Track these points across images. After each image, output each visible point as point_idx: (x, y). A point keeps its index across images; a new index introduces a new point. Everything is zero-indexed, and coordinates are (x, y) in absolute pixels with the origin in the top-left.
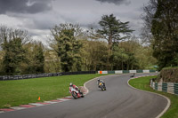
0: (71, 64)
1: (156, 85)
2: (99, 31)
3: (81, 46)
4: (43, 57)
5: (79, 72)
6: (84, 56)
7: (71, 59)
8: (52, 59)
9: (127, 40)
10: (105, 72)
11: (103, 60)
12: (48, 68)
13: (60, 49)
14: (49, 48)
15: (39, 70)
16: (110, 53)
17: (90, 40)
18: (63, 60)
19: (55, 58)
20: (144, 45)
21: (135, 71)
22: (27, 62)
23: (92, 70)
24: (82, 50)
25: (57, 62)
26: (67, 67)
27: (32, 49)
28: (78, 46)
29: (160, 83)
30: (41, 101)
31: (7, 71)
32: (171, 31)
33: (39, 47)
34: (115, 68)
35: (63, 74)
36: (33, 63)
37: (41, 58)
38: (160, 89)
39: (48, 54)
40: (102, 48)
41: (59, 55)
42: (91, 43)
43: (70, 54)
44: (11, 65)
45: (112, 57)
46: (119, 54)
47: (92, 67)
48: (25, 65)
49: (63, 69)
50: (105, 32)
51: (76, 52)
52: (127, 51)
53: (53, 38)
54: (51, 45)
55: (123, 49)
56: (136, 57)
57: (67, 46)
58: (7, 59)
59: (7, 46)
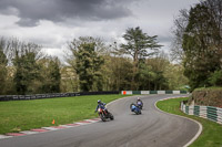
0: (91, 83)
1: (187, 109)
2: (123, 46)
3: (103, 62)
4: (59, 74)
5: (100, 92)
6: (106, 74)
7: (91, 76)
8: (70, 77)
9: (154, 56)
10: (129, 93)
11: (126, 79)
12: (65, 87)
13: (79, 66)
14: (66, 64)
15: (53, 89)
16: (135, 70)
17: (113, 55)
18: (82, 78)
19: (73, 75)
21: (163, 92)
22: (41, 79)
23: (115, 91)
24: (103, 67)
25: (75, 80)
26: (87, 87)
27: (46, 65)
28: (100, 62)
29: (192, 106)
30: (56, 125)
31: (18, 90)
32: (204, 47)
33: (55, 64)
34: (141, 88)
35: (81, 94)
36: (48, 81)
37: (56, 75)
38: (191, 113)
39: (64, 71)
40: (127, 65)
41: (78, 72)
42: (114, 60)
43: (90, 72)
44: (22, 82)
45: (138, 75)
46: (145, 72)
47: (114, 86)
48: (37, 83)
49: (81, 88)
50: (131, 47)
51: (96, 69)
52: (154, 69)
53: (71, 53)
54: (69, 61)
55: (150, 67)
56: (165, 76)
57: (87, 62)
58: (18, 77)
59: (18, 62)
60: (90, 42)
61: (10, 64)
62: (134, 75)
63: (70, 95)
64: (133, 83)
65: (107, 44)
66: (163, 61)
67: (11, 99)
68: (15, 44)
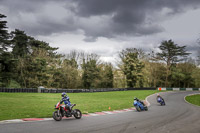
0: (135, 82)
2: (159, 54)
3: (143, 66)
4: (112, 75)
5: (142, 88)
6: (147, 74)
7: (135, 77)
8: (120, 77)
9: (184, 62)
10: (164, 89)
11: (162, 79)
12: (116, 84)
13: (126, 69)
14: (117, 68)
15: (108, 85)
16: (168, 72)
17: (151, 61)
18: (128, 78)
19: (122, 75)
21: (191, 89)
22: (100, 78)
23: (153, 87)
24: (144, 70)
25: (123, 79)
26: (132, 84)
27: (103, 69)
28: (141, 66)
30: (111, 110)
31: (85, 86)
33: (109, 67)
34: (173, 86)
35: (128, 89)
36: (105, 80)
37: (110, 76)
39: (116, 72)
40: (162, 68)
41: (125, 74)
42: (152, 64)
43: (134, 73)
44: (88, 80)
45: (171, 76)
46: (177, 73)
47: (152, 84)
48: (98, 81)
49: (128, 85)
50: (165, 55)
51: (139, 71)
52: (184, 71)
53: (120, 60)
54: (119, 66)
55: (180, 70)
56: (192, 77)
57: (132, 66)
58: (85, 76)
59: (85, 66)
60: (134, 52)
61: (80, 68)
62: (167, 76)
63: (120, 90)
64: (167, 82)
65: (147, 53)
66: (190, 65)
67: (81, 91)
68: (83, 54)
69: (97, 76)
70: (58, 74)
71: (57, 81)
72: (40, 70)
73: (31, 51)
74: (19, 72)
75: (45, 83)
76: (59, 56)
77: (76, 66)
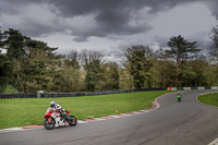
0: (143, 82)
2: (167, 51)
3: (151, 65)
4: (118, 76)
5: (150, 89)
6: (155, 75)
7: (142, 77)
8: (126, 78)
9: (194, 59)
10: (174, 89)
11: (171, 78)
12: (123, 85)
13: (133, 69)
14: (123, 68)
15: (115, 88)
16: (178, 71)
17: (159, 59)
18: (135, 78)
19: (129, 75)
20: (212, 63)
21: (203, 88)
22: (105, 80)
23: (162, 87)
24: (154, 70)
25: (130, 80)
26: (139, 85)
27: (108, 69)
28: (149, 65)
30: (118, 114)
31: (89, 88)
33: (114, 66)
34: (183, 85)
35: (135, 91)
36: (109, 81)
37: (116, 77)
39: (122, 73)
40: (171, 66)
41: (132, 74)
42: (160, 63)
43: (142, 73)
44: (91, 82)
45: (180, 75)
46: (187, 72)
47: (161, 84)
48: (102, 83)
49: (135, 86)
50: (174, 52)
51: (146, 71)
52: (195, 69)
53: (126, 59)
54: (125, 65)
55: (191, 68)
56: (204, 74)
57: (139, 65)
58: (88, 78)
59: (87, 67)
60: (141, 50)
61: (82, 69)
62: (177, 74)
63: (127, 92)
64: (177, 81)
66: (202, 62)
67: (84, 95)
68: (85, 55)
69: (101, 78)
70: (58, 76)
71: (57, 84)
72: (38, 73)
73: (28, 52)
74: (16, 76)
75: (44, 87)
76: (59, 57)
77: (78, 67)
